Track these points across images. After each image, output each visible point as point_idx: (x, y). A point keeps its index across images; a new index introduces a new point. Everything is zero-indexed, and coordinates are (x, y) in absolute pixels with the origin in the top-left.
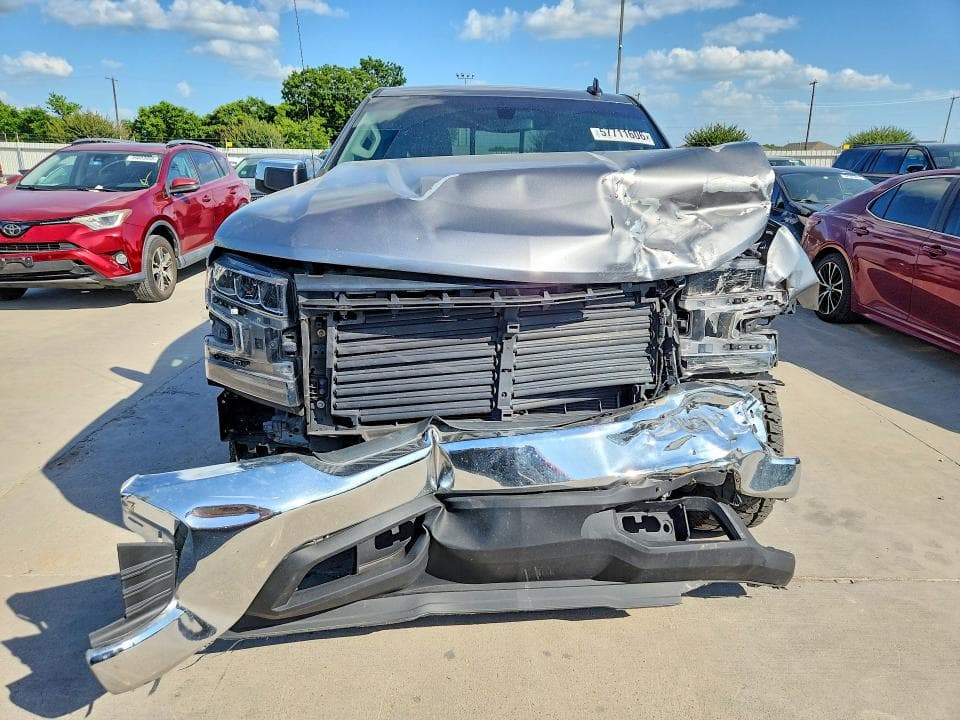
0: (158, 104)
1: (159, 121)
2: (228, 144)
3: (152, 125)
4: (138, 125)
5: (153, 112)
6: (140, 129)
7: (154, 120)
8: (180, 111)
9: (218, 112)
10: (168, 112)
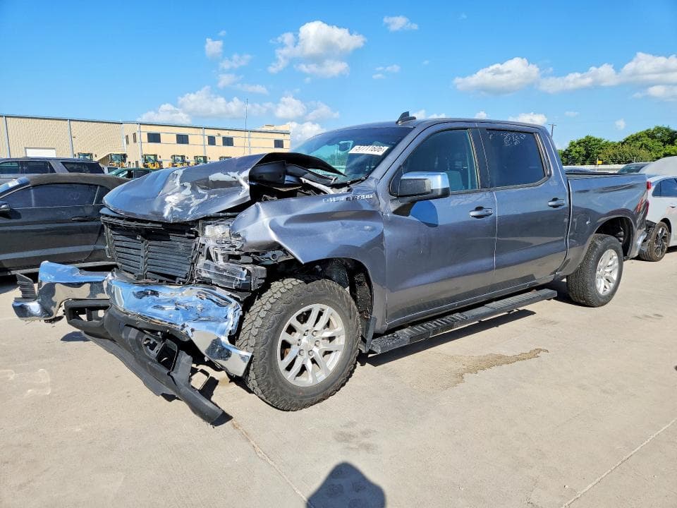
0: (584, 138)
1: (582, 149)
2: (599, 162)
3: (576, 152)
4: (567, 152)
5: (579, 143)
6: (567, 155)
7: (578, 149)
8: (599, 141)
9: (628, 139)
10: (589, 143)
